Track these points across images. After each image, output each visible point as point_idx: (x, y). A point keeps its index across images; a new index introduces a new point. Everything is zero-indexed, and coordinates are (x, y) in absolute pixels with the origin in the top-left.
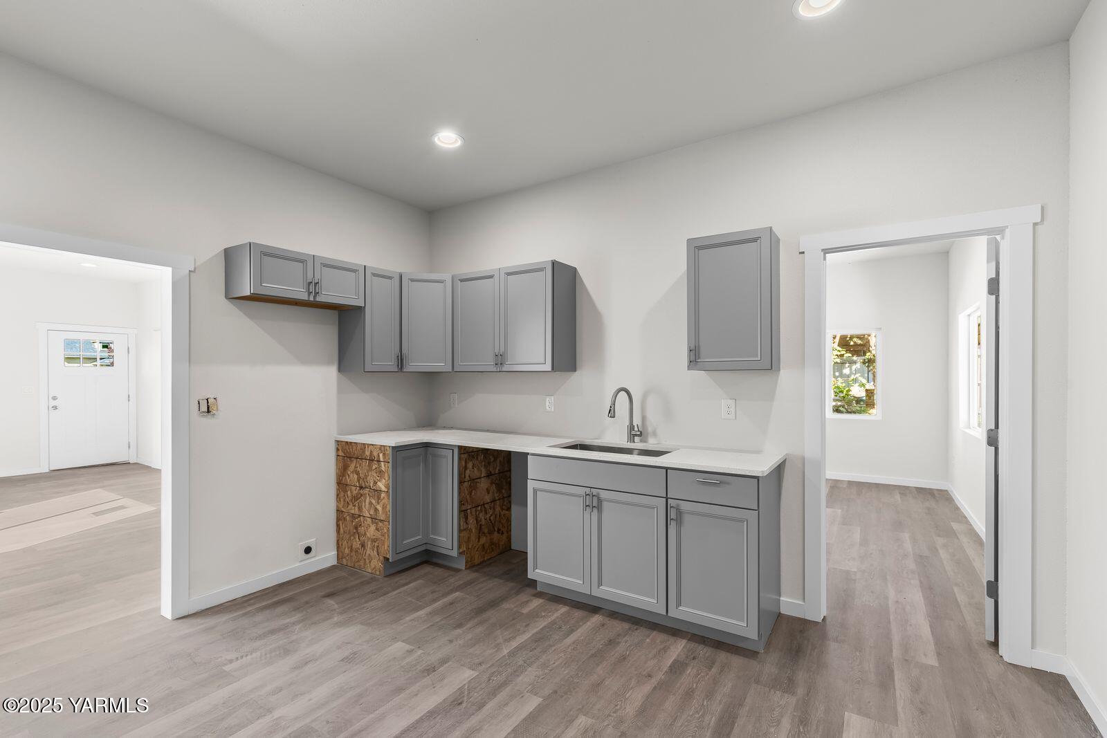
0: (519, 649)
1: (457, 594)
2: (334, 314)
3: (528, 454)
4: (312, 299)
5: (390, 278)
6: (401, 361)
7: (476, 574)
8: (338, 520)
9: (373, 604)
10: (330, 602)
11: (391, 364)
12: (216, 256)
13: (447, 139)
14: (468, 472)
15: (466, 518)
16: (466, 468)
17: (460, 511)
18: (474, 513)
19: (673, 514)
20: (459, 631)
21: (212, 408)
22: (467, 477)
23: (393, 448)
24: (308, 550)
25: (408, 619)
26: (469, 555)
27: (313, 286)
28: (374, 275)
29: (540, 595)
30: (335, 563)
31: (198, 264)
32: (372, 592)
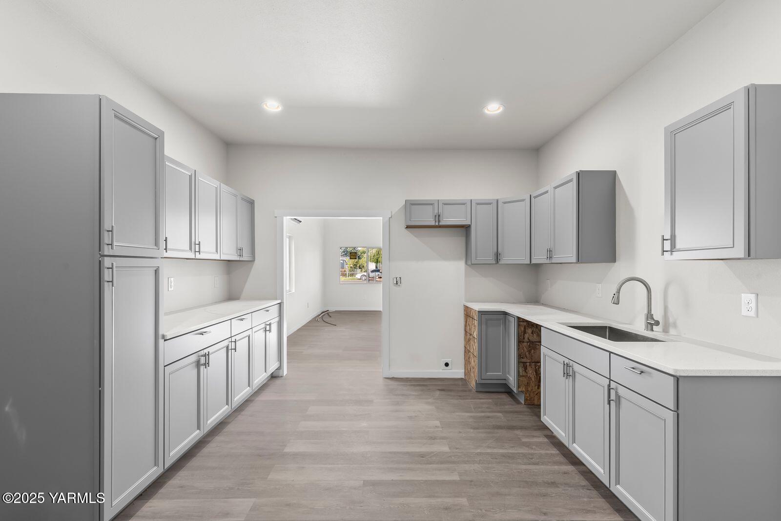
0: (488, 454)
1: (500, 414)
2: (463, 229)
3: (541, 326)
4: (437, 224)
5: (490, 204)
6: (497, 256)
7: (528, 409)
8: (465, 352)
9: (455, 402)
10: (438, 393)
11: (491, 259)
12: (400, 208)
13: (494, 109)
14: (526, 336)
15: (525, 368)
16: (525, 332)
17: (519, 362)
18: (533, 367)
19: (613, 397)
20: (472, 431)
21: (399, 282)
22: (526, 339)
23: (479, 312)
24: (447, 365)
25: (457, 414)
26: (528, 395)
27: (438, 217)
28: (478, 204)
29: (547, 436)
30: (463, 377)
31: (393, 213)
32: (460, 396)
